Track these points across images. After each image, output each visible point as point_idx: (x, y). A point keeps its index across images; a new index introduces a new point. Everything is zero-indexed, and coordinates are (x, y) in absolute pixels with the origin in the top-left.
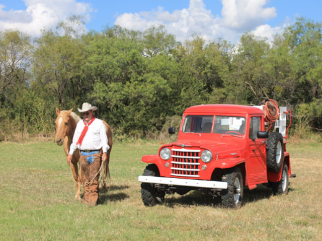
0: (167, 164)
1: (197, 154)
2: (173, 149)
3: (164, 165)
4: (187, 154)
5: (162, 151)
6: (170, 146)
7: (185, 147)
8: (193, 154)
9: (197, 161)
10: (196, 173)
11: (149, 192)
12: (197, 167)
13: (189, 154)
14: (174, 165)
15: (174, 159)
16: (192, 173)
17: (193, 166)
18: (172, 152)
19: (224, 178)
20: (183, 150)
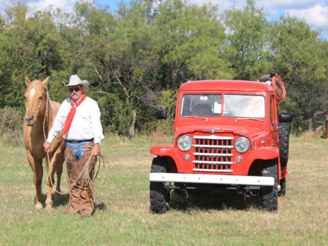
0: (187, 156)
1: (230, 142)
2: (196, 137)
3: (183, 158)
4: (217, 142)
5: (181, 140)
6: (191, 133)
7: (216, 133)
8: (225, 142)
9: (230, 151)
10: (229, 166)
11: (162, 194)
12: (229, 159)
13: (220, 142)
14: (197, 157)
15: (197, 149)
16: (224, 167)
17: (224, 159)
18: (195, 141)
19: (265, 172)
20: (213, 137)
